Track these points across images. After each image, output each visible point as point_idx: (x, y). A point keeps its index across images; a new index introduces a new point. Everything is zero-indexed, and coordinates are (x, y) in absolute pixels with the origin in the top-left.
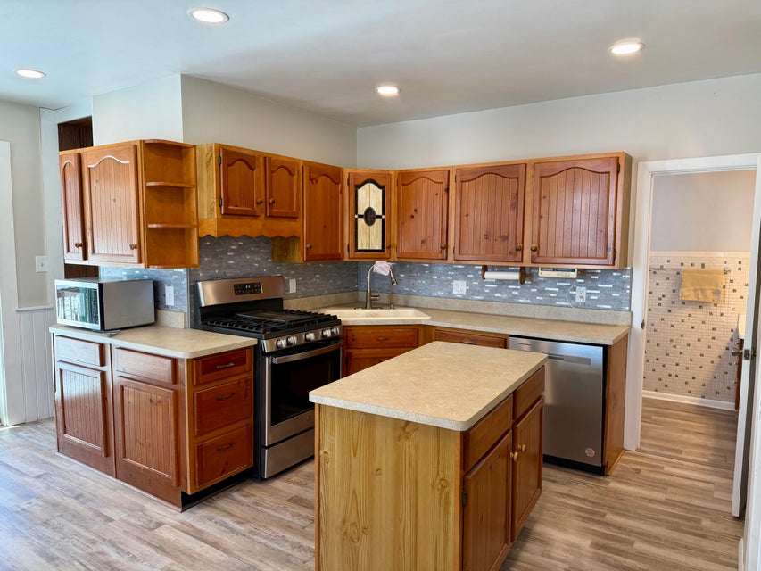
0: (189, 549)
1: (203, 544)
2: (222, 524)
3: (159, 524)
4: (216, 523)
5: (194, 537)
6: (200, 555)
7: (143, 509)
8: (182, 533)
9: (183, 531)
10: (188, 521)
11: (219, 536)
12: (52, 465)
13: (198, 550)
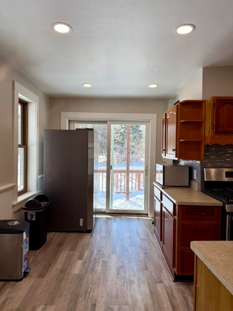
0: (162, 302)
1: (169, 304)
2: (186, 299)
3: (161, 282)
4: (183, 296)
5: (169, 297)
6: (164, 308)
7: (161, 271)
8: (165, 292)
9: (167, 291)
10: (173, 288)
11: (179, 305)
12: (149, 237)
13: (165, 305)
